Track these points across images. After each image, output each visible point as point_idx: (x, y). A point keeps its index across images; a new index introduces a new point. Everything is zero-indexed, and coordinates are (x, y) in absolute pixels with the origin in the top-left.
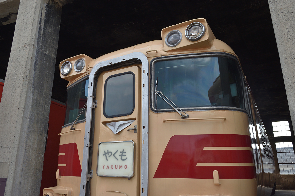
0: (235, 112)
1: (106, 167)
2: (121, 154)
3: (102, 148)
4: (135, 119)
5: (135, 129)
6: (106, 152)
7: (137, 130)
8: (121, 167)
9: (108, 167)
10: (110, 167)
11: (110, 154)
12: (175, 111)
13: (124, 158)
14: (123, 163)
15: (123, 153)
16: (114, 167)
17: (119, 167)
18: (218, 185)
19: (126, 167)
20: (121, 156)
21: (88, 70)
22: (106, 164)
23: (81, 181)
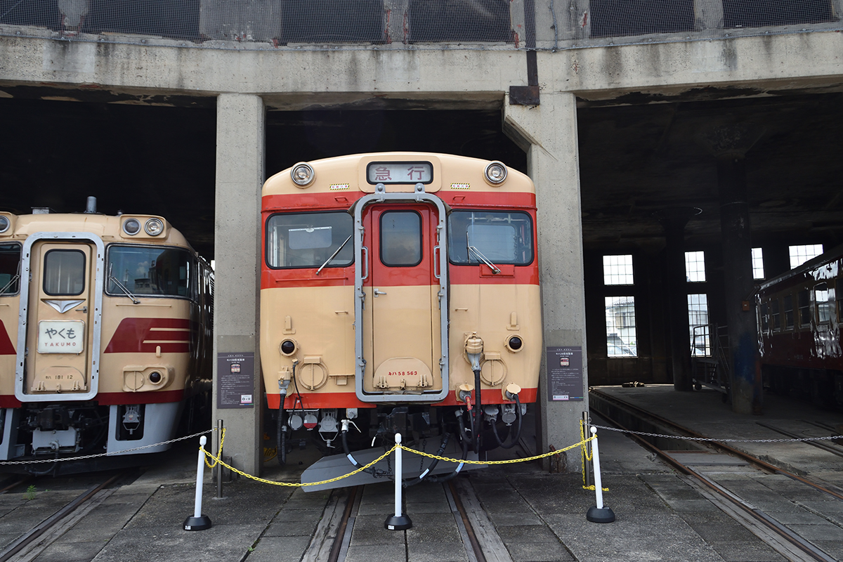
0: (180, 300)
1: (49, 344)
2: (68, 332)
3: (43, 327)
4: (85, 300)
5: (85, 310)
6: (50, 330)
7: (87, 310)
8: (68, 344)
9: (52, 345)
11: (54, 332)
12: (127, 296)
13: (71, 336)
14: (71, 341)
15: (70, 332)
16: (60, 344)
17: (66, 344)
18: (160, 357)
19: (74, 344)
20: (69, 334)
21: (17, 235)
22: (49, 341)
23: (18, 359)
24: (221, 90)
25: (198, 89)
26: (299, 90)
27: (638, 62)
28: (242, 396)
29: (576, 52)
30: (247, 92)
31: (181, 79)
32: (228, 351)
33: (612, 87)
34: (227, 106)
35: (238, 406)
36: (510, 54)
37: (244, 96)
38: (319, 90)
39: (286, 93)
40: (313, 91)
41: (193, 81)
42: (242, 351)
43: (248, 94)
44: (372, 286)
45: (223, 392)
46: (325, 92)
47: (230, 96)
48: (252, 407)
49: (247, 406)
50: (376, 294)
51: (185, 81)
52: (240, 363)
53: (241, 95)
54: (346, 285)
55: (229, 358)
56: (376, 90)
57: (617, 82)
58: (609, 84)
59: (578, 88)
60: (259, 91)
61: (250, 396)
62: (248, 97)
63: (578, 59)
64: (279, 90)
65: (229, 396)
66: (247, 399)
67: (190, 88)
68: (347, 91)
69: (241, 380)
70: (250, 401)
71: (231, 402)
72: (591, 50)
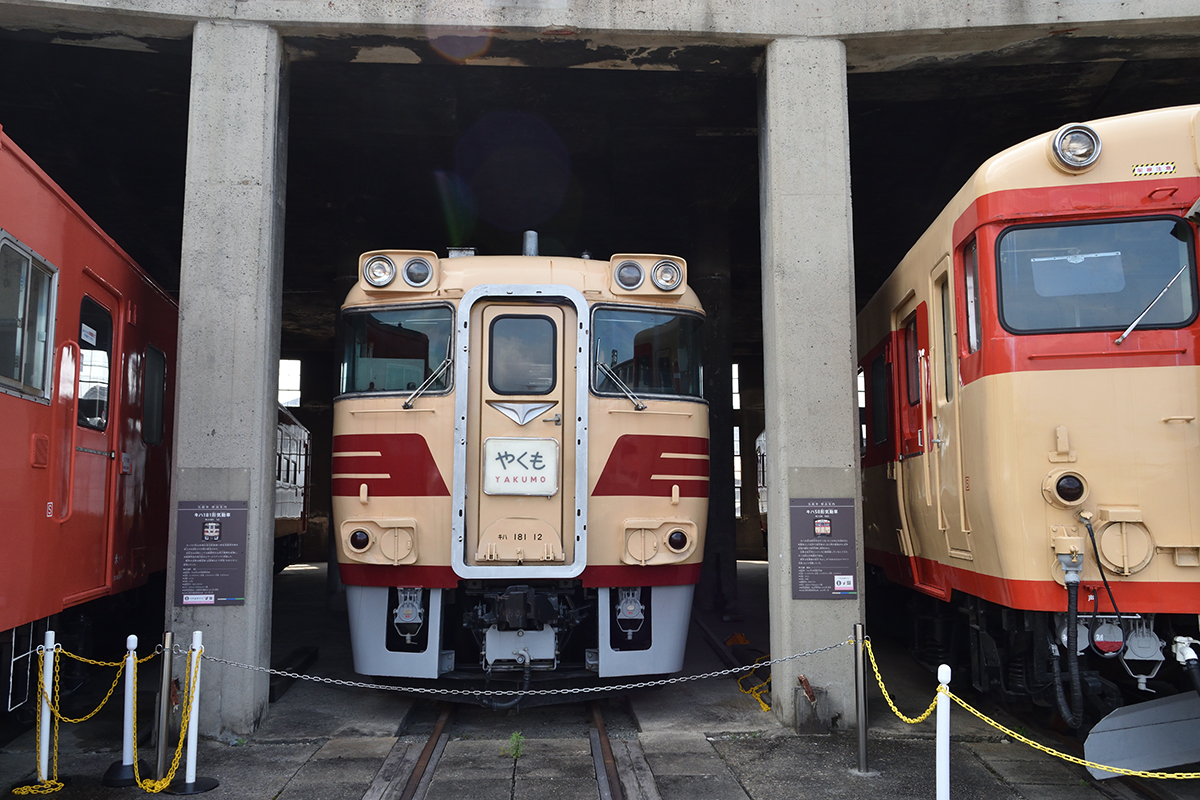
0: (701, 406)
1: (502, 479)
2: (533, 459)
3: (492, 449)
4: (557, 402)
5: (558, 420)
6: (503, 454)
7: (561, 421)
8: (534, 479)
9: (507, 480)
10: (511, 480)
11: (510, 458)
12: (626, 397)
13: (538, 465)
14: (538, 474)
15: (536, 458)
16: (519, 480)
17: (529, 479)
19: (543, 479)
20: (534, 462)
21: (446, 291)
22: (503, 474)
23: (455, 504)
24: (778, 32)
25: (738, 32)
26: (917, 27)
28: (837, 578)
30: (822, 34)
31: (710, 15)
32: (807, 495)
34: (789, 60)
35: (829, 594)
37: (816, 43)
38: (953, 25)
39: (892, 32)
40: (943, 27)
41: (731, 17)
42: (831, 495)
43: (824, 37)
45: (802, 570)
46: (964, 28)
47: (792, 42)
48: (854, 597)
49: (845, 595)
51: (717, 19)
52: (831, 518)
53: (810, 40)
54: (1180, 365)
55: (810, 509)
56: (1061, 21)
60: (845, 31)
61: (851, 578)
62: (823, 43)
64: (880, 28)
65: (812, 577)
66: (844, 582)
67: (725, 30)
68: (1005, 24)
69: (832, 548)
70: (851, 586)
71: (816, 588)
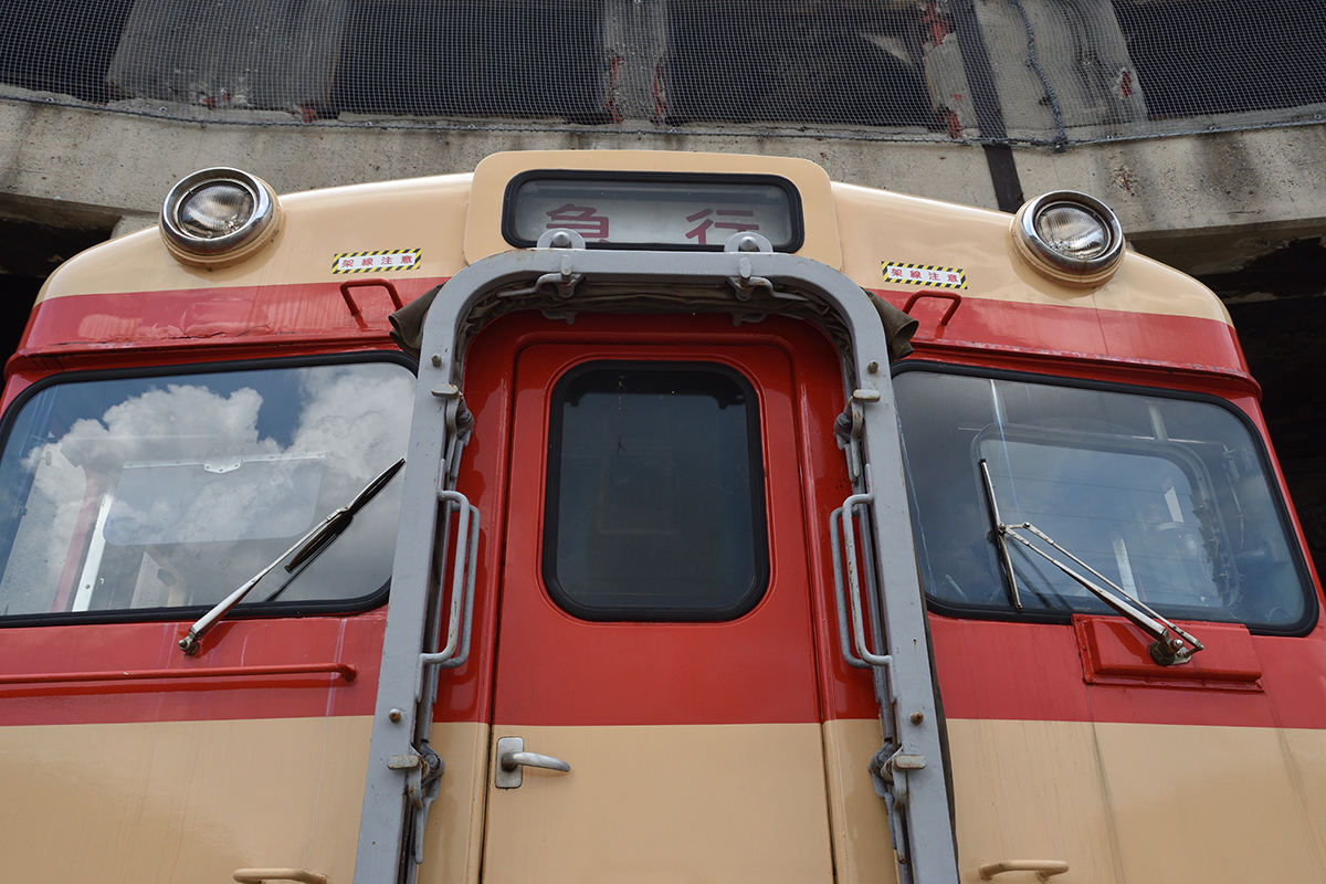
25: (58, 198)
27: (1299, 164)
29: (1118, 150)
33: (1242, 220)
36: (942, 154)
41: (51, 179)
44: (491, 723)
50: (510, 767)
51: (24, 178)
54: (335, 713)
57: (1256, 209)
58: (1233, 215)
59: (1145, 227)
63: (1127, 163)
67: (34, 194)
72: (1158, 143)
